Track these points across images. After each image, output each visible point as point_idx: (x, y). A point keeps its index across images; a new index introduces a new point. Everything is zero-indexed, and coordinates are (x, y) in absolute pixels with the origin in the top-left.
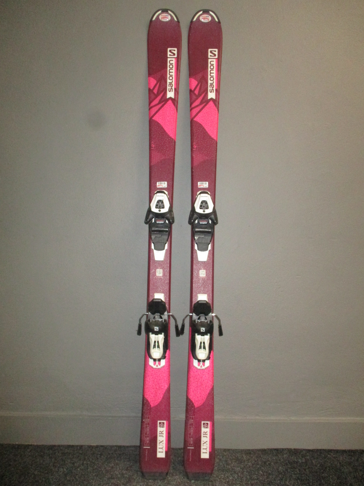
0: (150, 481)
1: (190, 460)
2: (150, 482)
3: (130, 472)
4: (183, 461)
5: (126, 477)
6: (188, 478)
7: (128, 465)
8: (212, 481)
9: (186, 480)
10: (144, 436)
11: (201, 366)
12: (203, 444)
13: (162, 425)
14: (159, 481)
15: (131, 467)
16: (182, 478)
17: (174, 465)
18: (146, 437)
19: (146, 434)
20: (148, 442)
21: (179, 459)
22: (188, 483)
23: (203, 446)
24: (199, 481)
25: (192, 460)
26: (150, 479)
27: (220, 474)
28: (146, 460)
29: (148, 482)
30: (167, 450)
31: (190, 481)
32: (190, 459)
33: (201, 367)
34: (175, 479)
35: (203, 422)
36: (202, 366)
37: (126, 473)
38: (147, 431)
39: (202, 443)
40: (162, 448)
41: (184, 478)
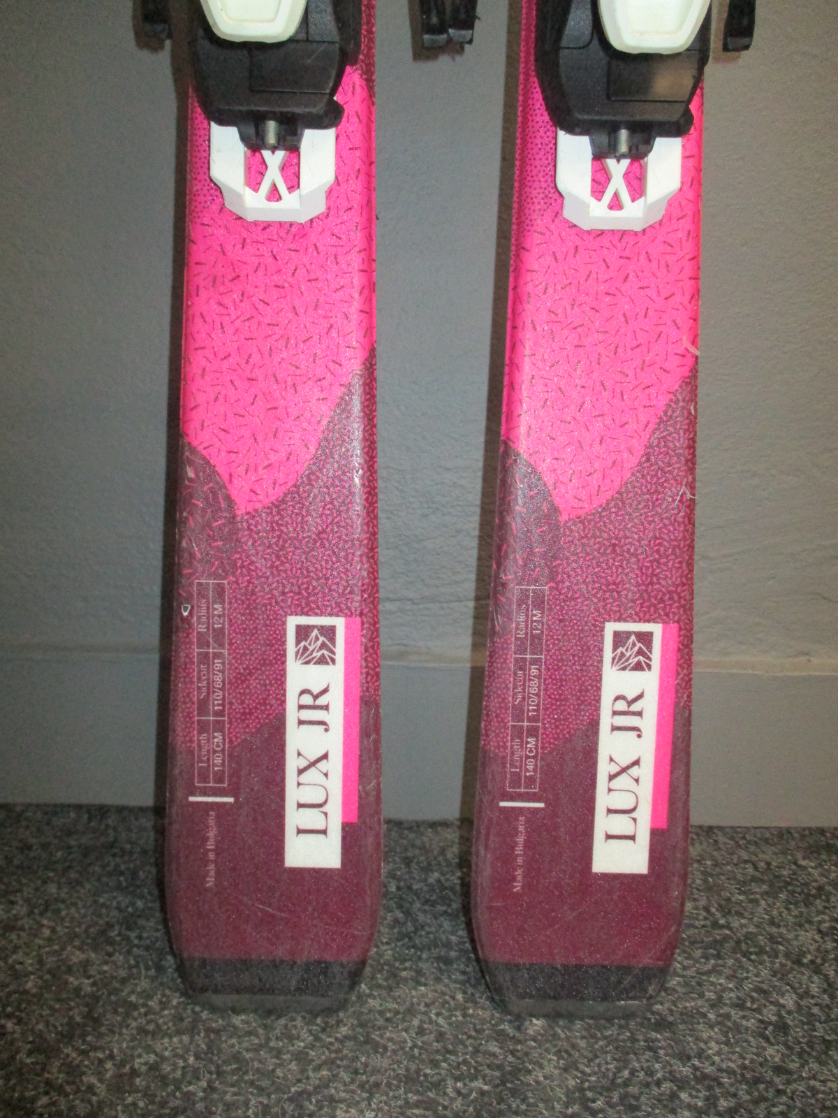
0: (237, 1020)
1: (517, 887)
2: (235, 1032)
3: (119, 958)
4: (466, 888)
5: (77, 990)
6: (500, 1004)
7: (115, 913)
8: (662, 1025)
9: (484, 1012)
10: (189, 716)
11: (616, 196)
12: (612, 777)
13: (315, 642)
14: (299, 1022)
15: (129, 922)
16: (459, 996)
17: (400, 915)
18: (203, 727)
19: (203, 706)
20: (218, 761)
21: (431, 880)
22: (501, 1036)
23: (610, 790)
24: (578, 1024)
25: (528, 886)
26: (236, 1011)
27: (708, 973)
28: (210, 882)
29: (217, 1032)
30: (354, 819)
31: (518, 1021)
32: (514, 879)
33: (616, 204)
34: (411, 1011)
35: (611, 628)
36: (625, 196)
37: (86, 964)
38: (210, 689)
39: (604, 769)
40: (320, 806)
41: (472, 999)
